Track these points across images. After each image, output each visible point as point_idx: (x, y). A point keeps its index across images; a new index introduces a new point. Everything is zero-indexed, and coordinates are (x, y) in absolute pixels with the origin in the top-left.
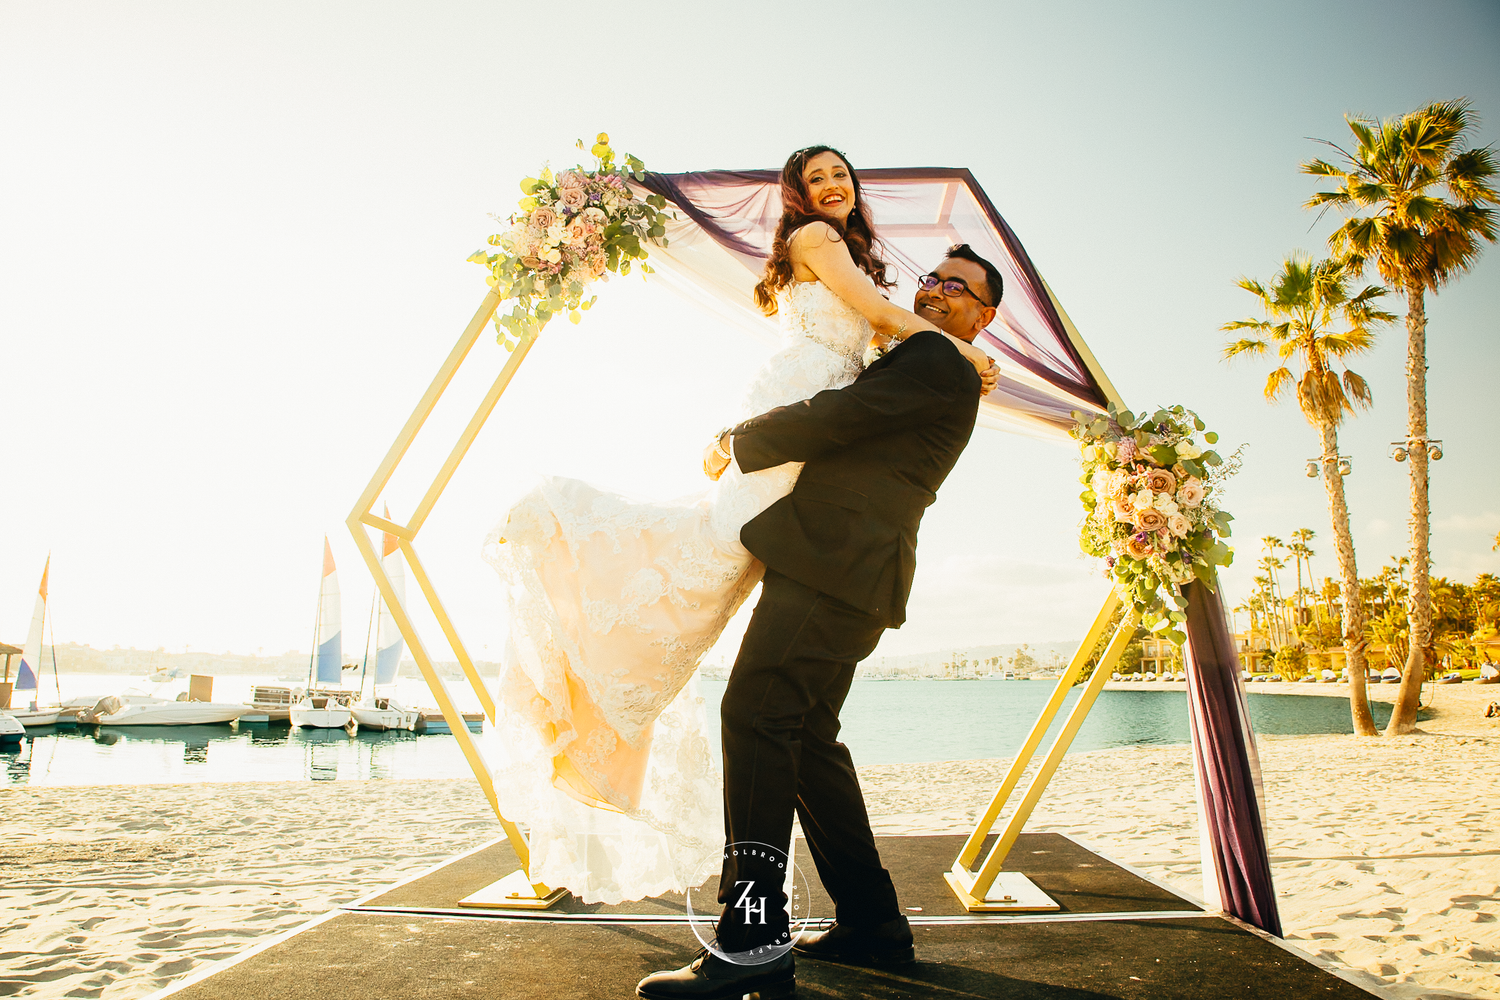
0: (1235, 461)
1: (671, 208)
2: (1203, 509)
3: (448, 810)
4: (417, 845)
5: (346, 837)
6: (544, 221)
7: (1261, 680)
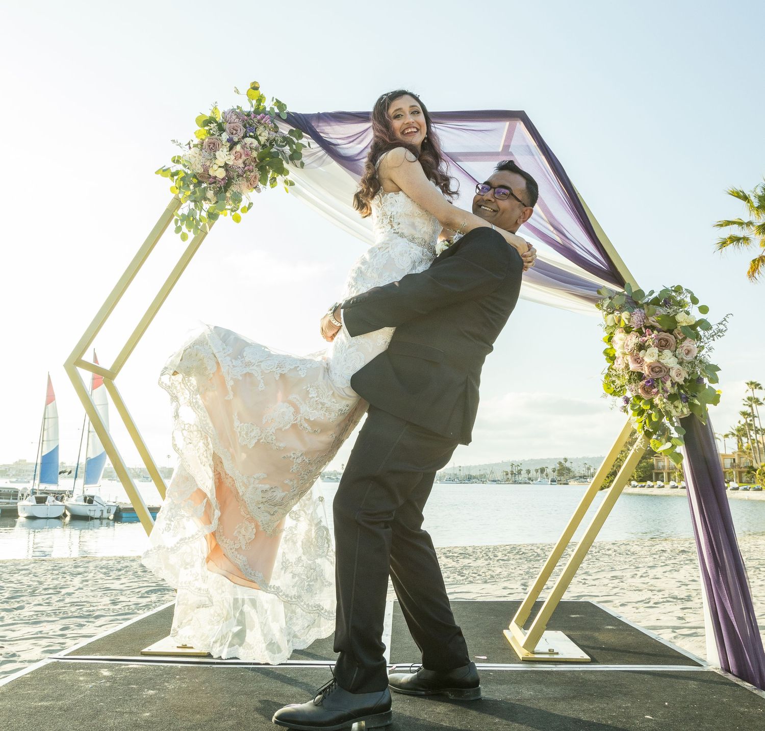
0: (721, 327)
1: (306, 140)
2: (697, 362)
3: (136, 580)
4: (112, 607)
5: (57, 601)
6: (213, 147)
7: (746, 489)
